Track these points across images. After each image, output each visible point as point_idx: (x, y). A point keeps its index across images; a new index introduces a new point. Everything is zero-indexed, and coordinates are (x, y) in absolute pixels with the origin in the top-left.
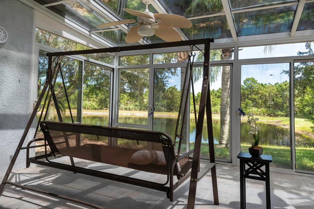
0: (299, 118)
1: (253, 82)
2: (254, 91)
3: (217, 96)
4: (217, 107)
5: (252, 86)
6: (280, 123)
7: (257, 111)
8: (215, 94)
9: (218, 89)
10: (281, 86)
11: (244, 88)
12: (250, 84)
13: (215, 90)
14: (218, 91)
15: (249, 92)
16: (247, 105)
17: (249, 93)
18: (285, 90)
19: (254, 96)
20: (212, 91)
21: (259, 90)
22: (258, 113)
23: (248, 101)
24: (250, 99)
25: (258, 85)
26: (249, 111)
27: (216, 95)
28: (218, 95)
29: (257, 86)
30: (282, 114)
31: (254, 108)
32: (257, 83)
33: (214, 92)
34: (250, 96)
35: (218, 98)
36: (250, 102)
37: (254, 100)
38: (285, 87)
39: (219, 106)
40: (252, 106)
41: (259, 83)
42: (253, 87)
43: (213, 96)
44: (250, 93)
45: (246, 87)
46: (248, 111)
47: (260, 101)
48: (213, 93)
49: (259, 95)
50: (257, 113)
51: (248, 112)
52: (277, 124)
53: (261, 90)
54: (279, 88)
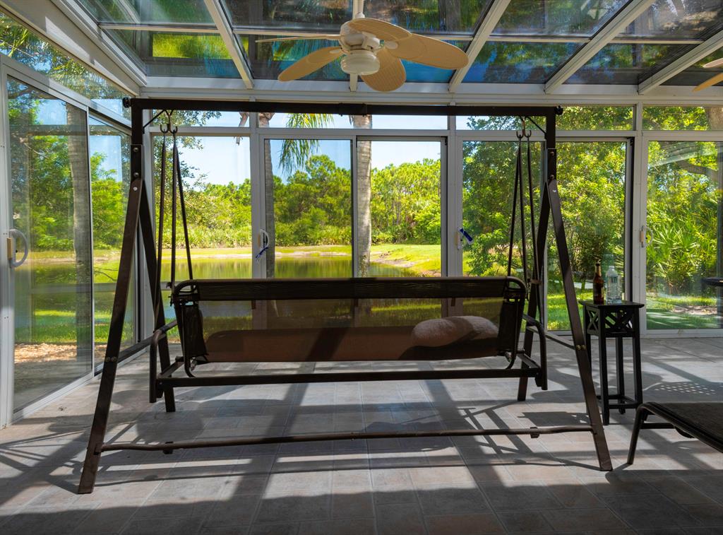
0: (417, 244)
1: (325, 166)
2: (329, 187)
3: (240, 200)
4: (244, 228)
5: (325, 175)
6: (389, 258)
7: (338, 235)
8: (235, 195)
9: (242, 182)
10: (383, 177)
11: (308, 180)
12: (321, 170)
13: (235, 184)
14: (242, 188)
15: (317, 188)
16: (314, 219)
17: (319, 191)
18: (392, 184)
19: (330, 200)
20: (228, 187)
21: (338, 184)
22: (340, 238)
23: (318, 210)
24: (322, 206)
25: (337, 173)
26: (320, 234)
27: (237, 198)
28: (244, 196)
29: (335, 175)
30: (386, 236)
31: (330, 227)
32: (334, 168)
33: (232, 190)
34: (320, 200)
35: (245, 204)
36: (322, 213)
37: (329, 209)
38: (391, 177)
39: (250, 227)
40: (327, 224)
41: (339, 168)
42: (326, 178)
43: (231, 200)
44: (321, 192)
45: (311, 178)
46: (318, 234)
47: (342, 211)
48: (230, 193)
49: (341, 197)
50: (336, 238)
51: (318, 237)
52: (383, 261)
53: (344, 186)
54: (380, 180)
